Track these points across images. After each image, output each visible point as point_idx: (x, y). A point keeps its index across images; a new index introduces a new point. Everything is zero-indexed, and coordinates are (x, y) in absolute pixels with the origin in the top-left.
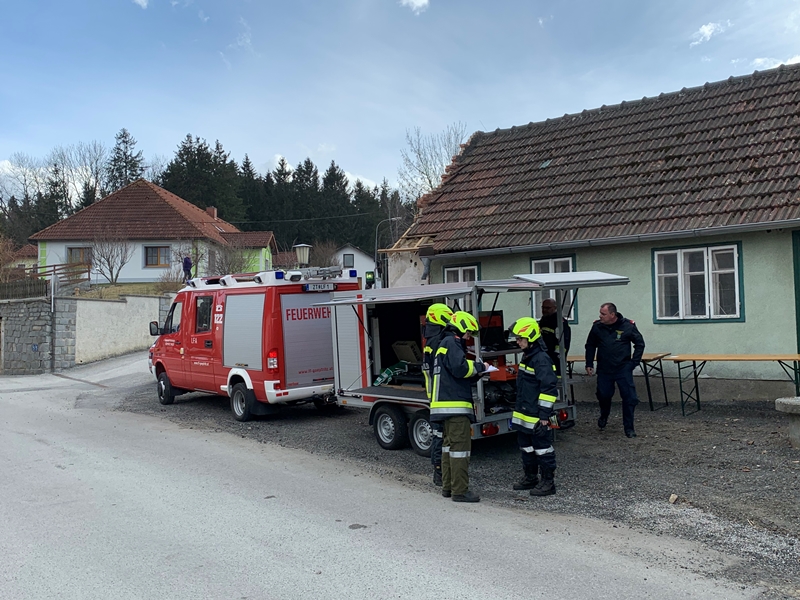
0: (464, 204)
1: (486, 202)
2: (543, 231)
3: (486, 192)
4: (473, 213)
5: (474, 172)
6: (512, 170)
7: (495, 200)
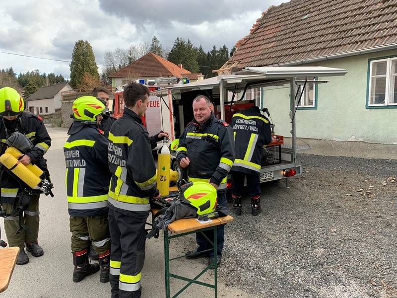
0: (258, 43)
1: (270, 40)
2: (299, 53)
3: (271, 36)
4: (262, 47)
5: (267, 26)
6: (287, 23)
7: (275, 39)
